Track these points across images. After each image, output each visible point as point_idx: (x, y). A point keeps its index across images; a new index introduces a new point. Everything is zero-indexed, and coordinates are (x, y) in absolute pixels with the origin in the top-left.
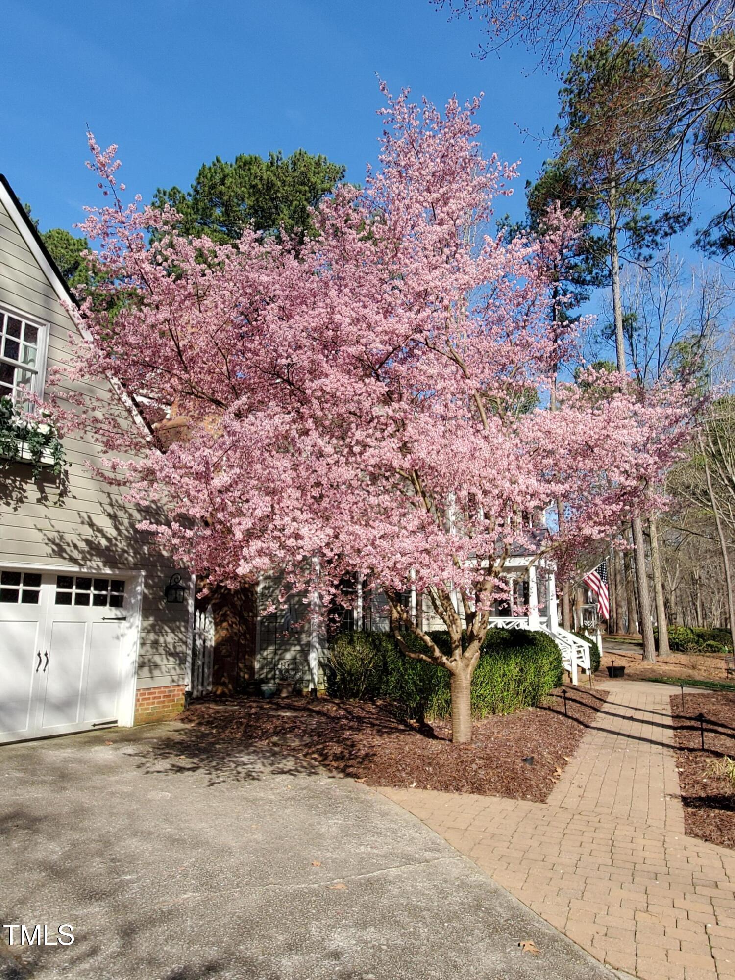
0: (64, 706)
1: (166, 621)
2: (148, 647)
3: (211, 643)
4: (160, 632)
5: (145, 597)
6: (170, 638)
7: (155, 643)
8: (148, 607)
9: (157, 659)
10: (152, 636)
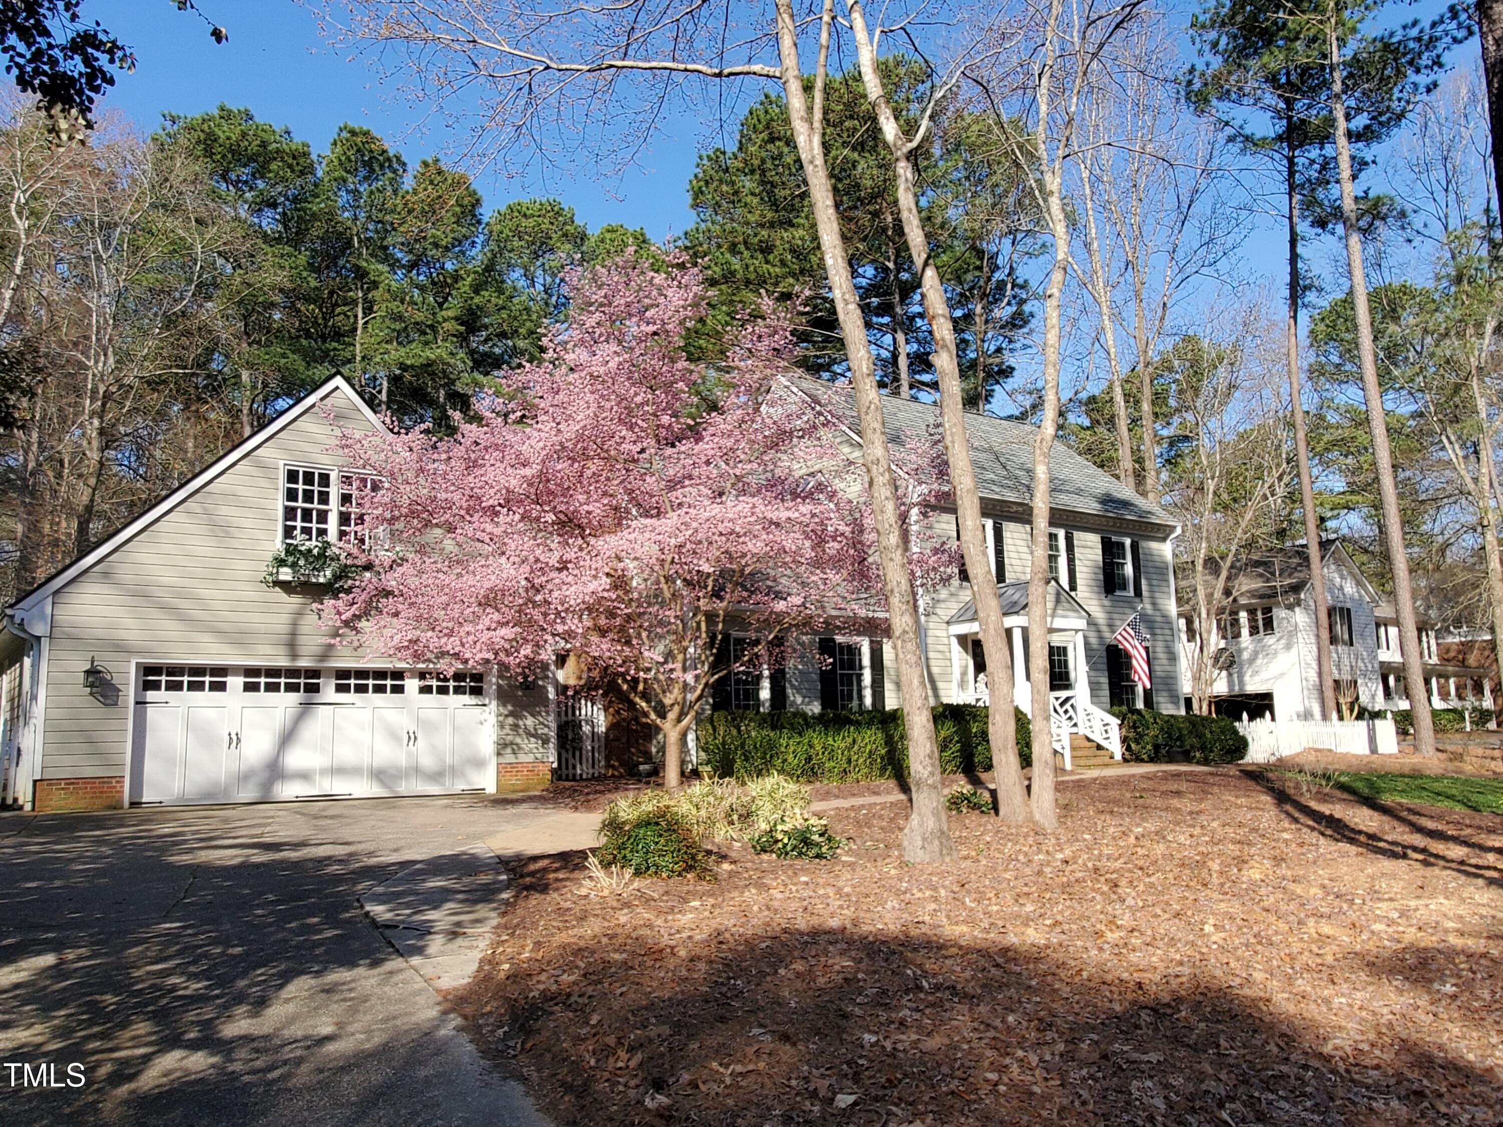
0: (436, 776)
1: (525, 707)
2: (507, 730)
3: (602, 729)
4: (521, 717)
5: (499, 686)
6: (530, 721)
7: (515, 727)
8: (503, 696)
9: (518, 740)
10: (510, 720)
